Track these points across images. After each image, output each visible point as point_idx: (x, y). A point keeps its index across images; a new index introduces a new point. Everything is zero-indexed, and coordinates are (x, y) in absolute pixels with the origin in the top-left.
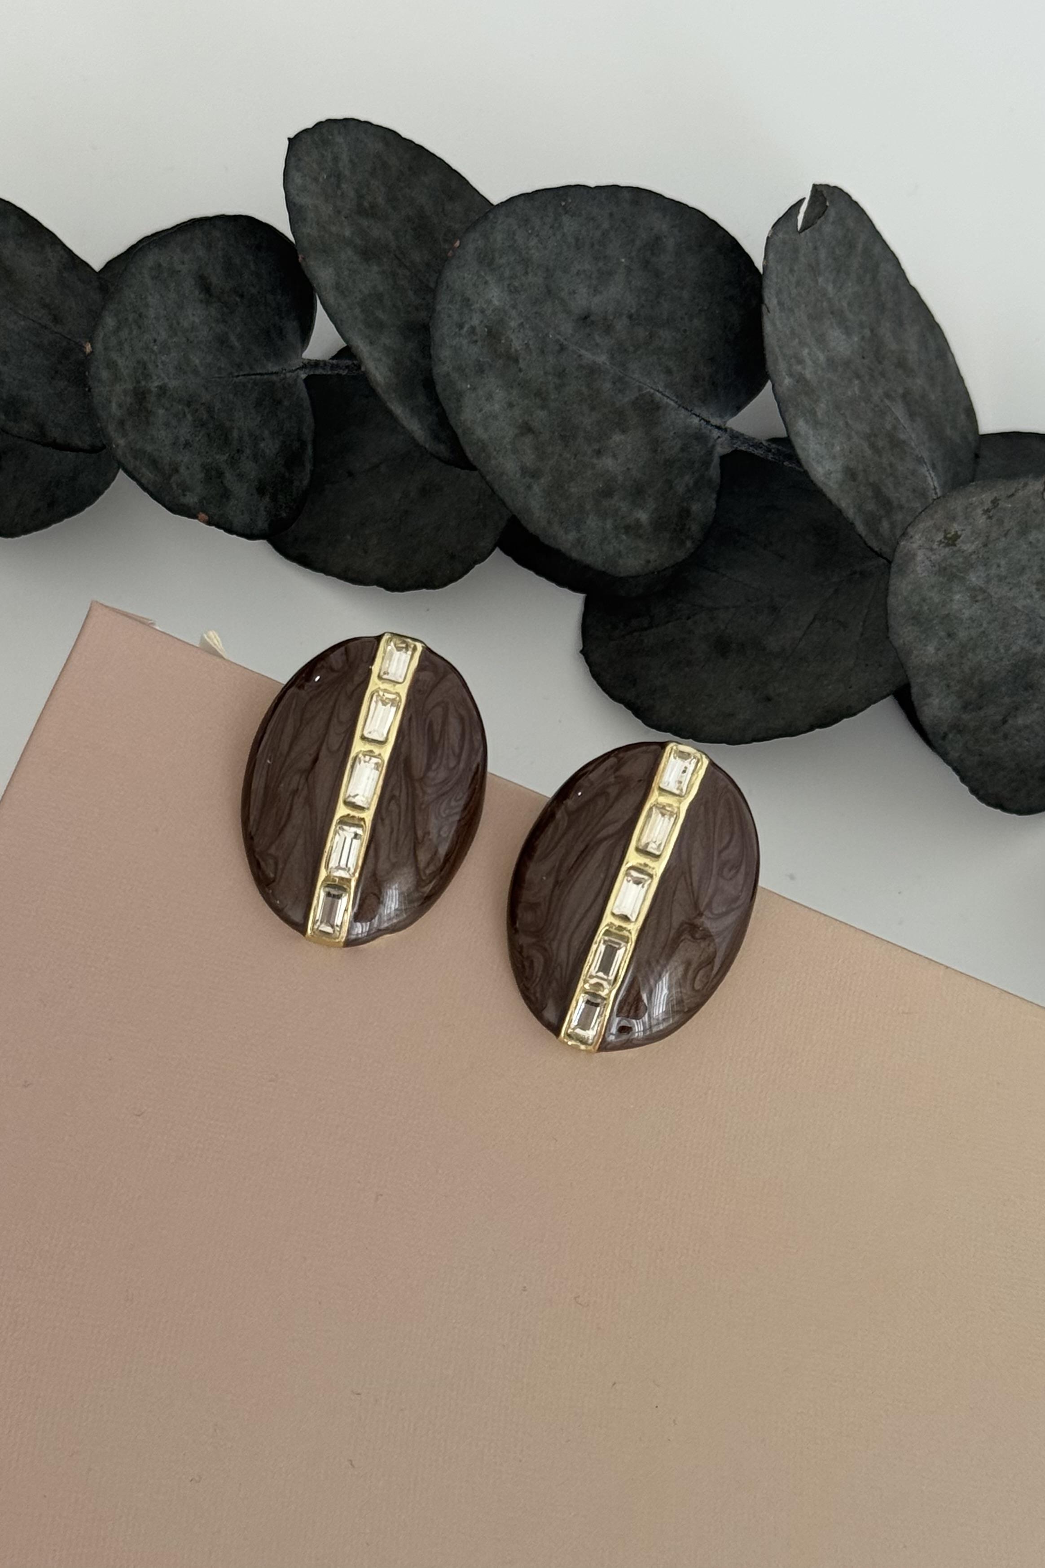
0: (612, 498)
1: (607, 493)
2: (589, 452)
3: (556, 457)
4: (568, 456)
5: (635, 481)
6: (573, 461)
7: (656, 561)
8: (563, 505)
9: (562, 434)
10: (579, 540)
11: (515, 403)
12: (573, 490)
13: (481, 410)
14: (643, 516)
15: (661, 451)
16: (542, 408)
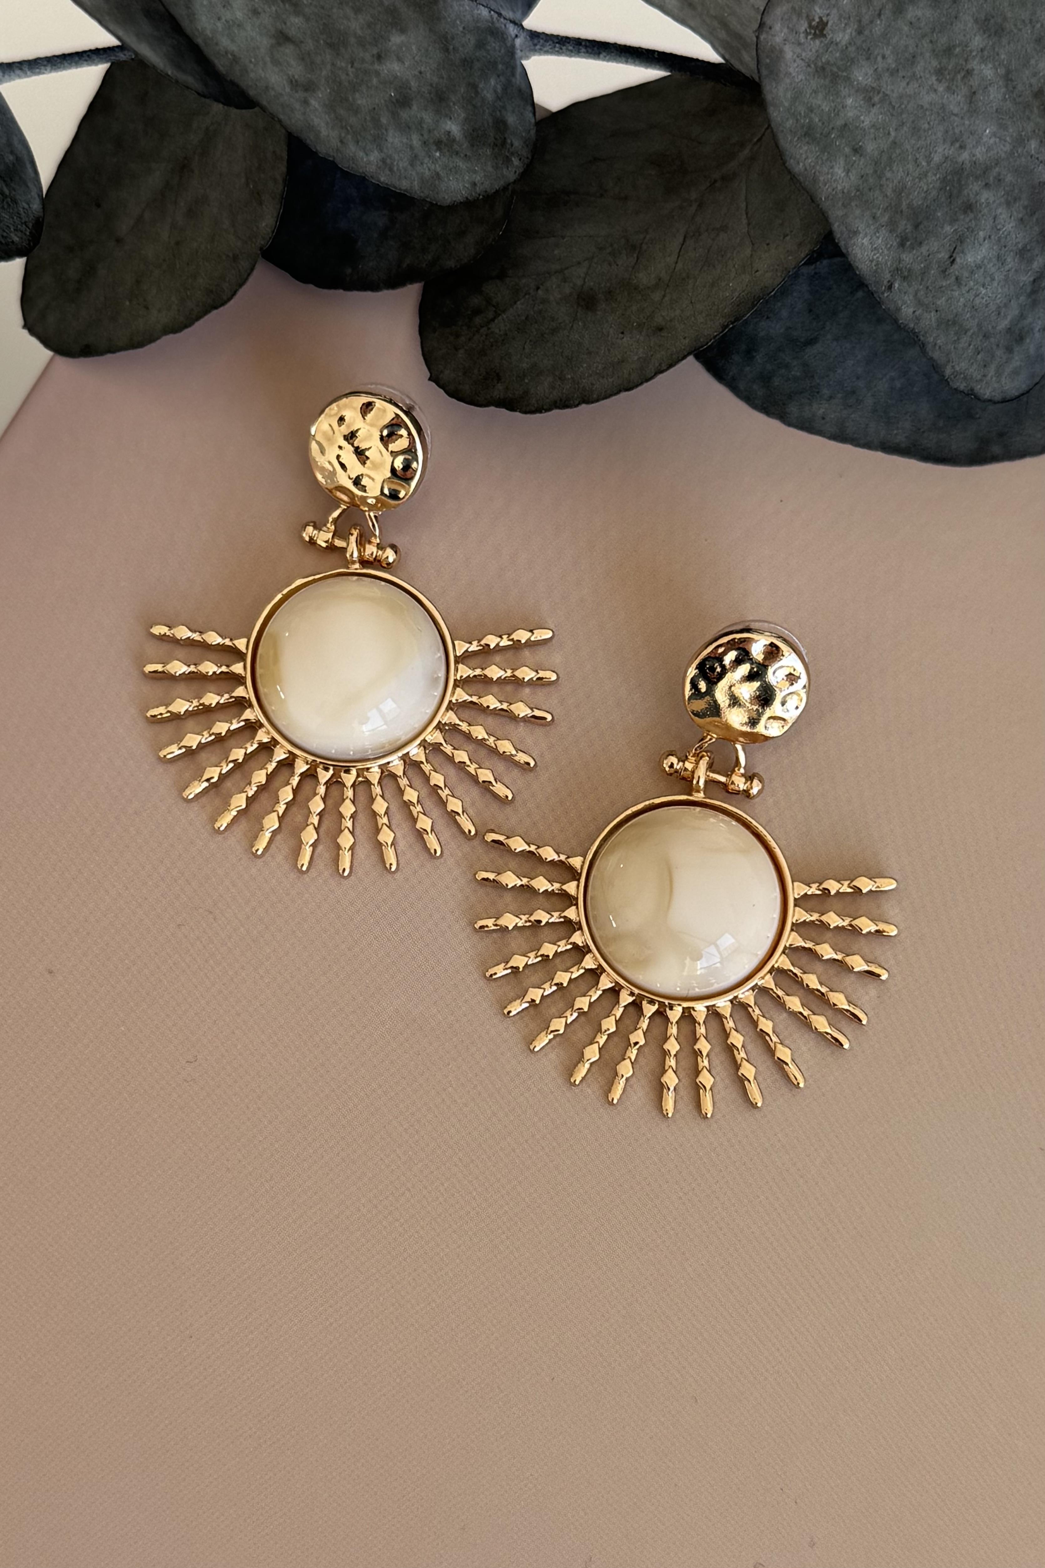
0: (410, 108)
1: (403, 101)
2: (367, 57)
3: (329, 67)
4: (343, 64)
5: (431, 85)
6: (350, 70)
7: (482, 183)
8: (353, 120)
9: (329, 41)
10: (383, 161)
11: (260, 10)
12: (359, 102)
13: (219, 19)
14: (454, 127)
15: (453, 48)
16: (297, 13)
